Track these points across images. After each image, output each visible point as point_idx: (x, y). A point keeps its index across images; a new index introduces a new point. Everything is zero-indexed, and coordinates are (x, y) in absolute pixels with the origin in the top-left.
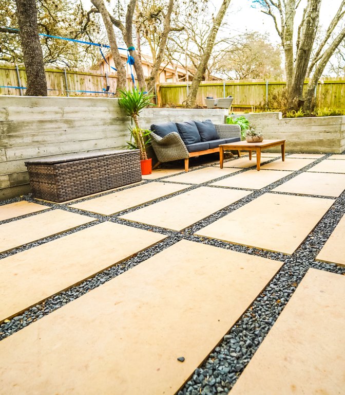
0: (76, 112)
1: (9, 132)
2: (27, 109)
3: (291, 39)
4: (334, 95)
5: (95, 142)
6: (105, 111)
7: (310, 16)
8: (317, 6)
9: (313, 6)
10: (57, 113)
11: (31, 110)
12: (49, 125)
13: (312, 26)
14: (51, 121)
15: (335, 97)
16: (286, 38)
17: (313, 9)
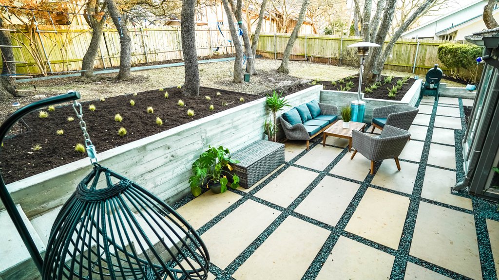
0: (239, 119)
1: (207, 144)
2: (215, 126)
3: (368, 21)
4: (396, 53)
5: (248, 135)
6: (254, 113)
7: (387, 12)
8: (393, 5)
9: (391, 5)
10: (229, 123)
11: (217, 126)
12: (226, 133)
13: (388, 20)
14: (227, 130)
15: (397, 54)
16: (365, 19)
17: (390, 7)
